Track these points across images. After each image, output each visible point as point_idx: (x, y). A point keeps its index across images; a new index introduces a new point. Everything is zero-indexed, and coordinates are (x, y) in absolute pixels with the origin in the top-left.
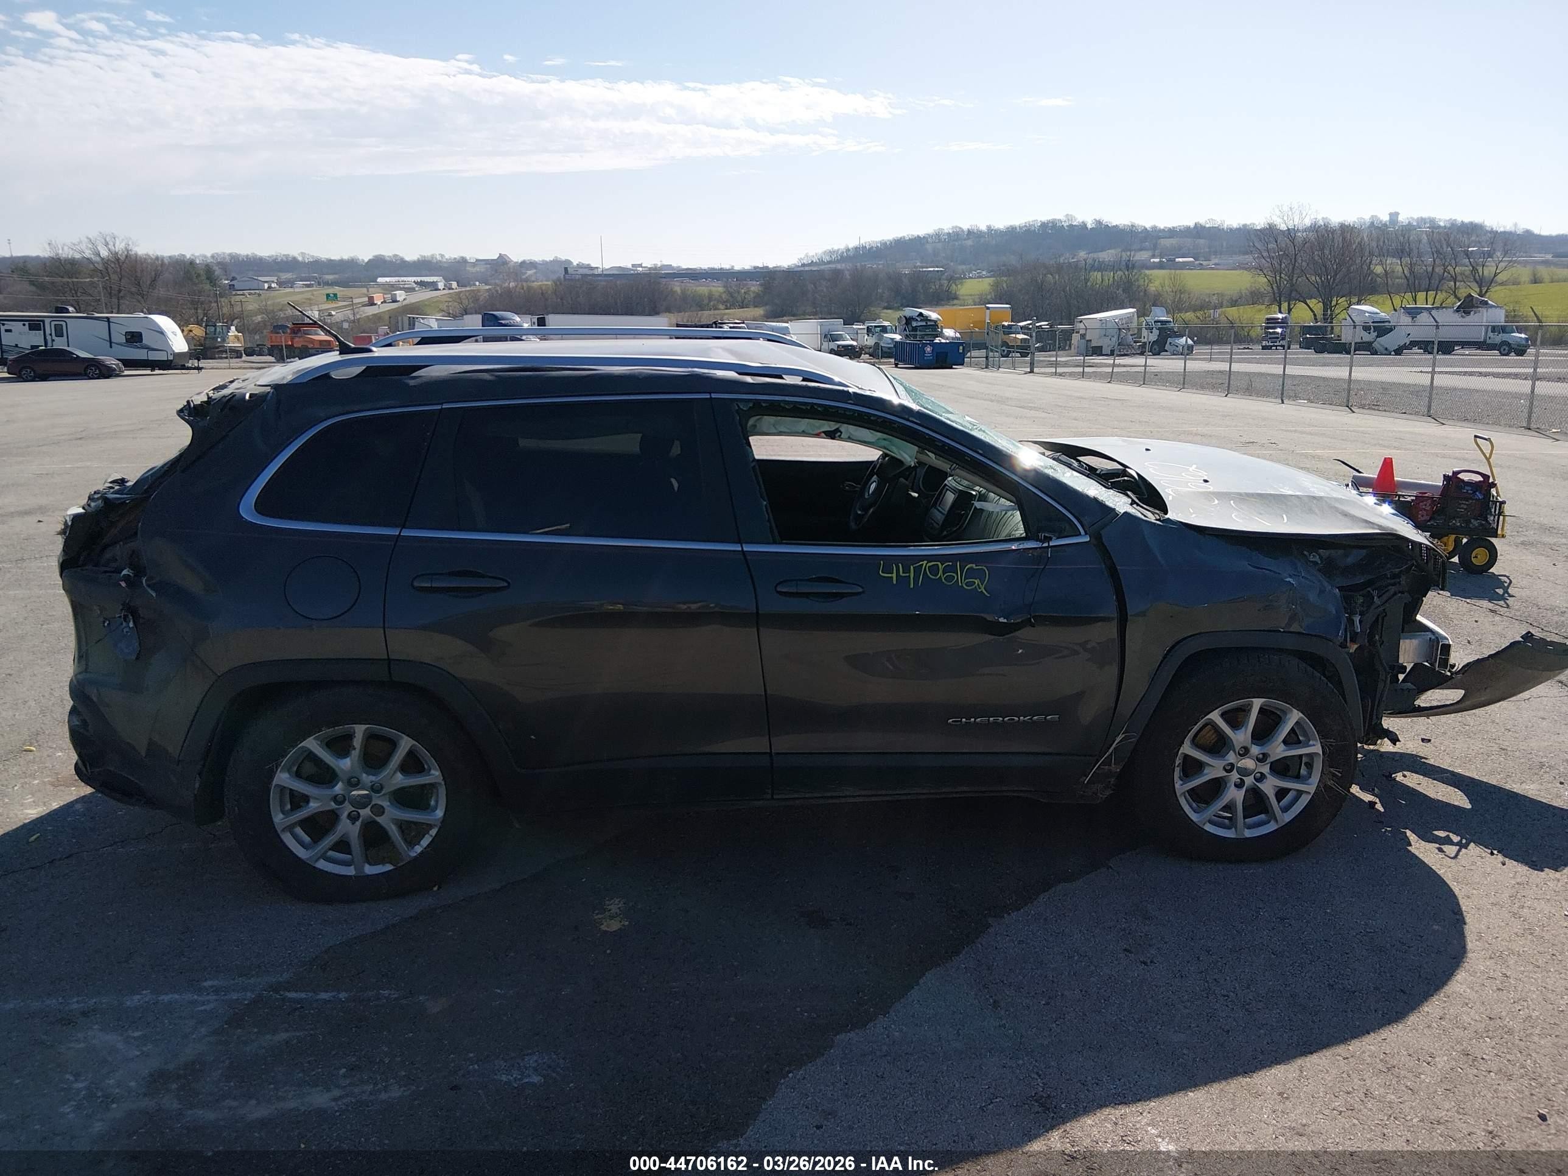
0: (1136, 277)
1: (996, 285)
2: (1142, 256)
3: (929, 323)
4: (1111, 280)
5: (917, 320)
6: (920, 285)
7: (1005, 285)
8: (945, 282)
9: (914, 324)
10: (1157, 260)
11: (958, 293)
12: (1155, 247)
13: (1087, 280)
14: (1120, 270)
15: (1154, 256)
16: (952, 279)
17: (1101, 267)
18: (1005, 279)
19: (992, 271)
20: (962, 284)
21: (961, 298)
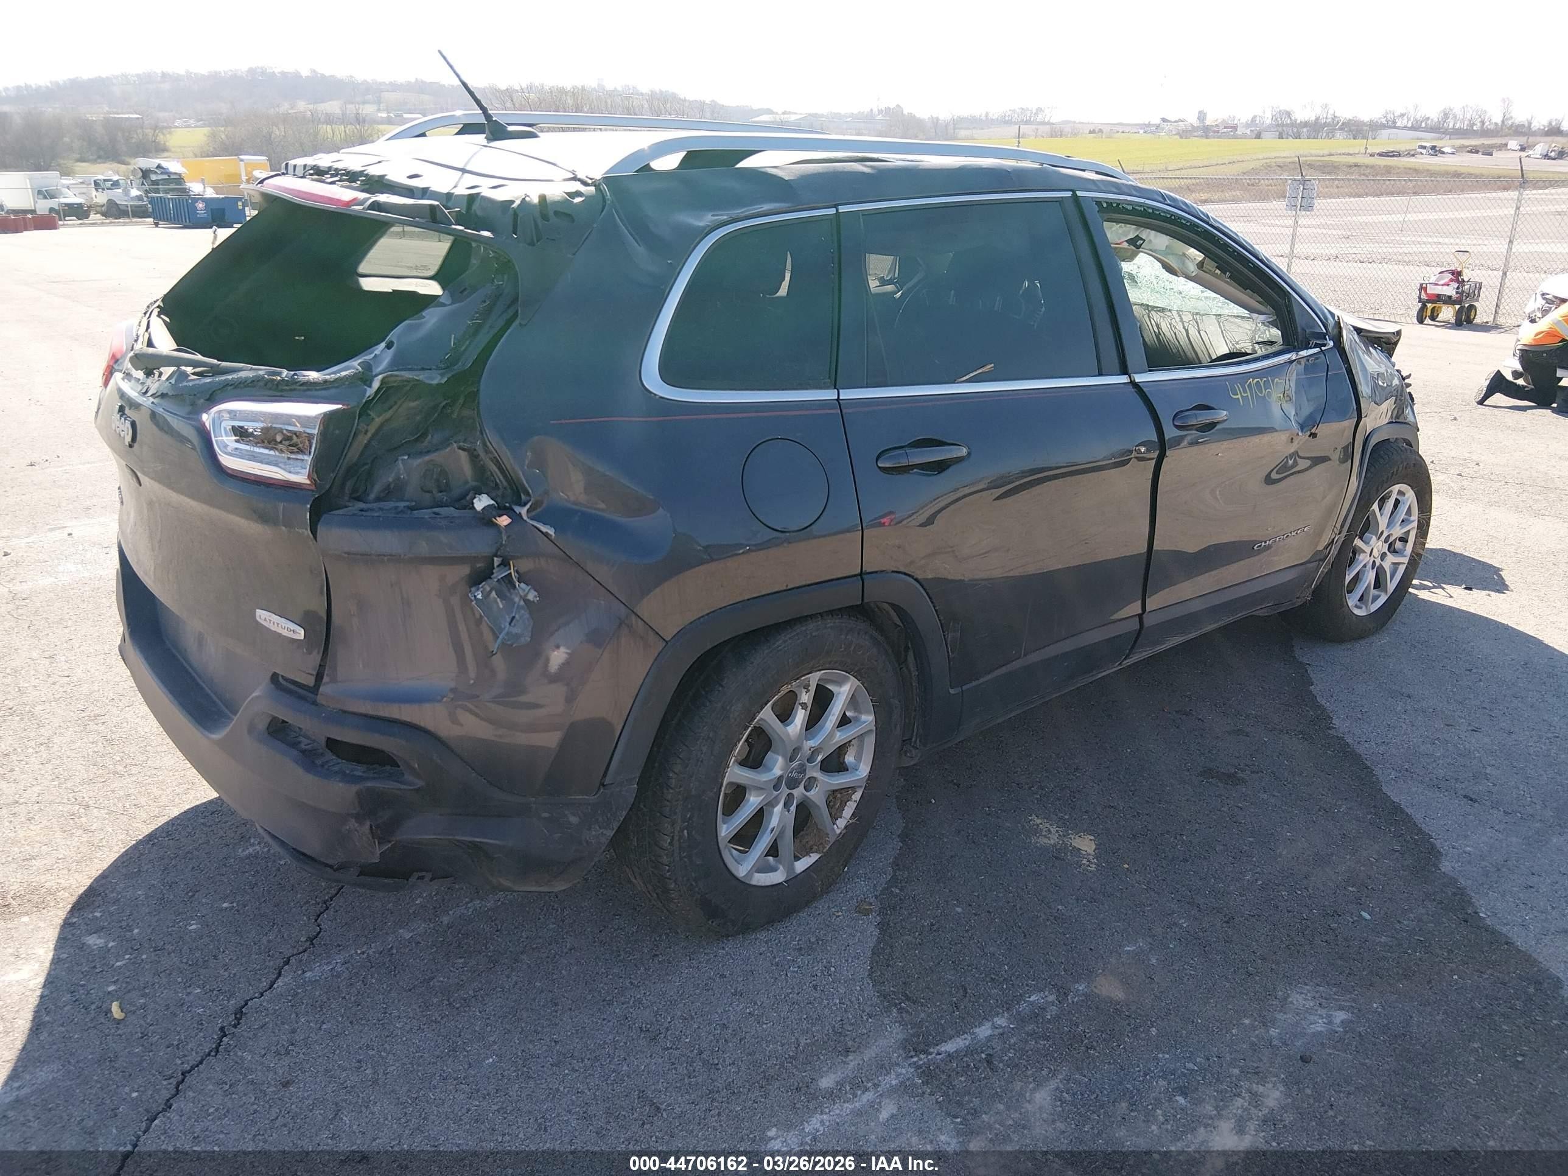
0: (369, 132)
1: (213, 136)
2: (368, 110)
3: (172, 177)
4: (343, 134)
5: (156, 173)
6: (120, 134)
7: (223, 137)
8: (149, 130)
9: (154, 177)
10: (384, 115)
11: (167, 144)
12: (379, 102)
13: (316, 134)
14: (351, 124)
15: (379, 110)
16: (155, 128)
17: (330, 120)
18: (222, 129)
19: (201, 120)
20: (170, 133)
21: (173, 149)
